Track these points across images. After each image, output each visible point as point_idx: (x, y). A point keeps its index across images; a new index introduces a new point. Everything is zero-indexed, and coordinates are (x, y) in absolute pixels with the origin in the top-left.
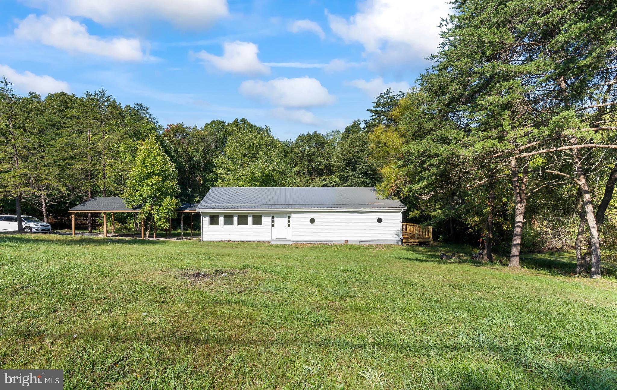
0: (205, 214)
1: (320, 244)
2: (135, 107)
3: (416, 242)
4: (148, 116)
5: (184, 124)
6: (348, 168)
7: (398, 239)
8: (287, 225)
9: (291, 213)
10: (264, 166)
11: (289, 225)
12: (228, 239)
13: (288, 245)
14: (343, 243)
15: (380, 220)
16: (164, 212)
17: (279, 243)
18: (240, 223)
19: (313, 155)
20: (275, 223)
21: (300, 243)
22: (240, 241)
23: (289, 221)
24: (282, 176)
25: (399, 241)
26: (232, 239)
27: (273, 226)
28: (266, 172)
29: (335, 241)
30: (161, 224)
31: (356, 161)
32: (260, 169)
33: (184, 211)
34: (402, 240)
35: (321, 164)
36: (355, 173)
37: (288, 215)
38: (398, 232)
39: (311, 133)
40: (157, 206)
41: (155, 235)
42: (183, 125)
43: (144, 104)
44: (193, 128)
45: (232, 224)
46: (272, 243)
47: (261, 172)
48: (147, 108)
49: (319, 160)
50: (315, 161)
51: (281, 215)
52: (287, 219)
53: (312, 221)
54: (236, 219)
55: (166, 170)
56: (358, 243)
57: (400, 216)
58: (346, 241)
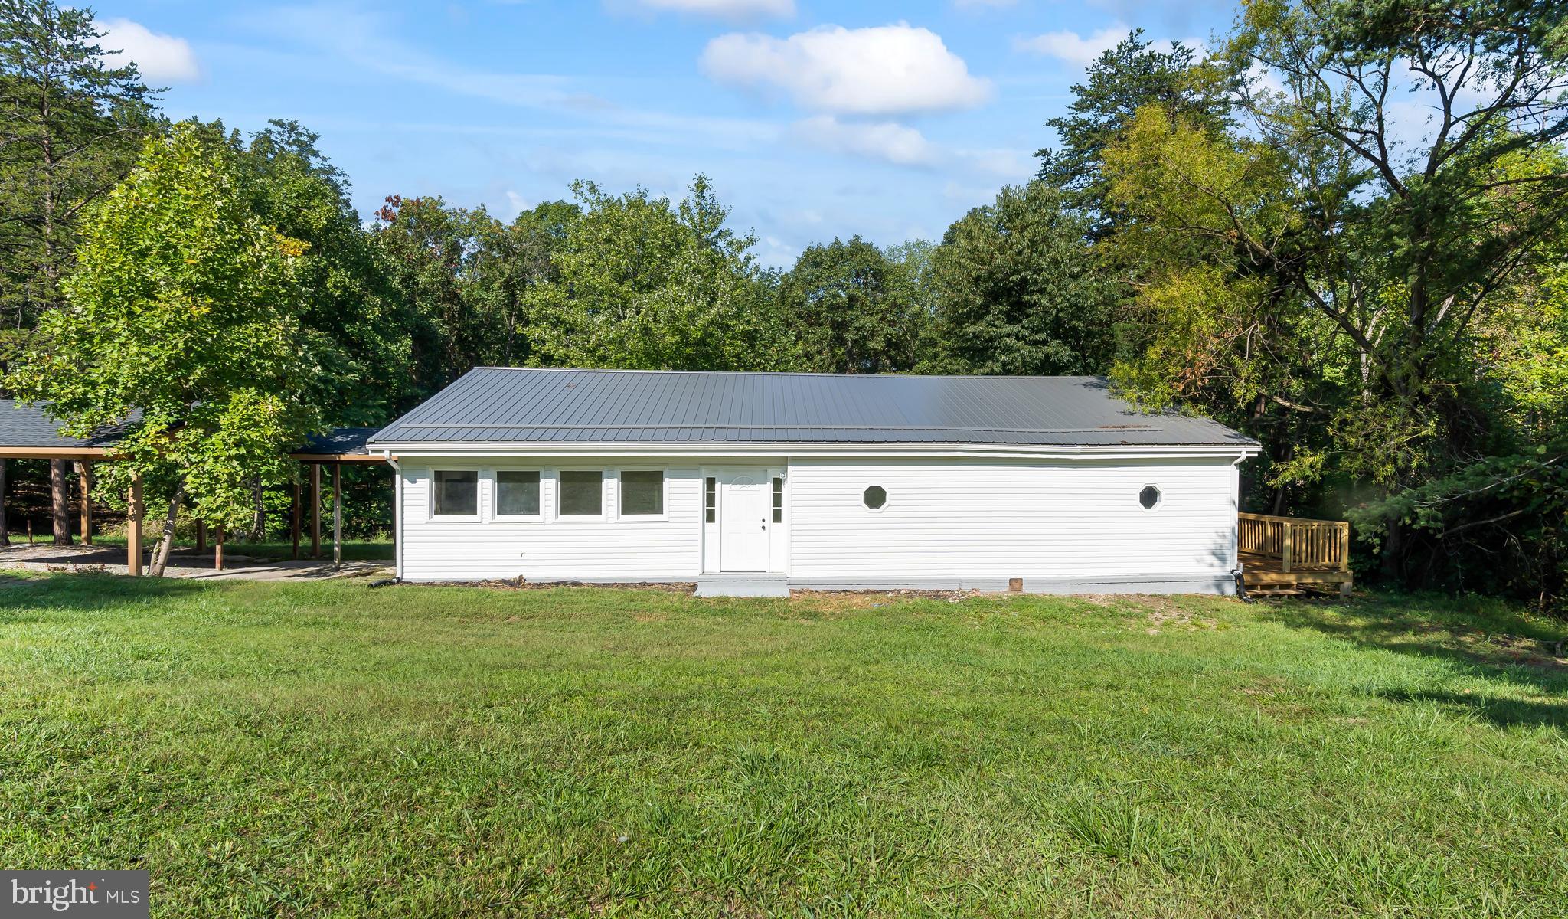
0: (415, 467)
1: (911, 594)
2: (270, 132)
3: (1289, 586)
4: (315, 162)
5: (443, 200)
6: (995, 309)
7: (1218, 571)
8: (769, 516)
9: (784, 462)
10: (688, 307)
11: (777, 517)
12: (512, 575)
13: (772, 601)
14: (1004, 590)
15: (1149, 497)
16: (229, 458)
17: (731, 592)
18: (569, 504)
19: (850, 307)
20: (717, 508)
21: (821, 589)
22: (565, 583)
23: (777, 500)
24: (752, 346)
25: (1227, 579)
26: (532, 575)
27: (710, 517)
28: (695, 334)
29: (968, 581)
30: (212, 511)
31: (1024, 280)
32: (675, 318)
33: (343, 457)
34: (1239, 577)
35: (873, 334)
36: (1018, 327)
37: (774, 473)
38: (1220, 541)
39: (845, 243)
40: (197, 426)
41: (218, 556)
42: (442, 204)
43: (301, 124)
44: (475, 214)
45: (533, 508)
46: (702, 591)
47: (680, 331)
48: (313, 138)
49: (869, 322)
50: (856, 324)
51: (743, 470)
52: (769, 487)
53: (875, 497)
54: (549, 489)
55: (238, 271)
56: (1066, 591)
57: (1228, 480)
58: (1015, 583)
